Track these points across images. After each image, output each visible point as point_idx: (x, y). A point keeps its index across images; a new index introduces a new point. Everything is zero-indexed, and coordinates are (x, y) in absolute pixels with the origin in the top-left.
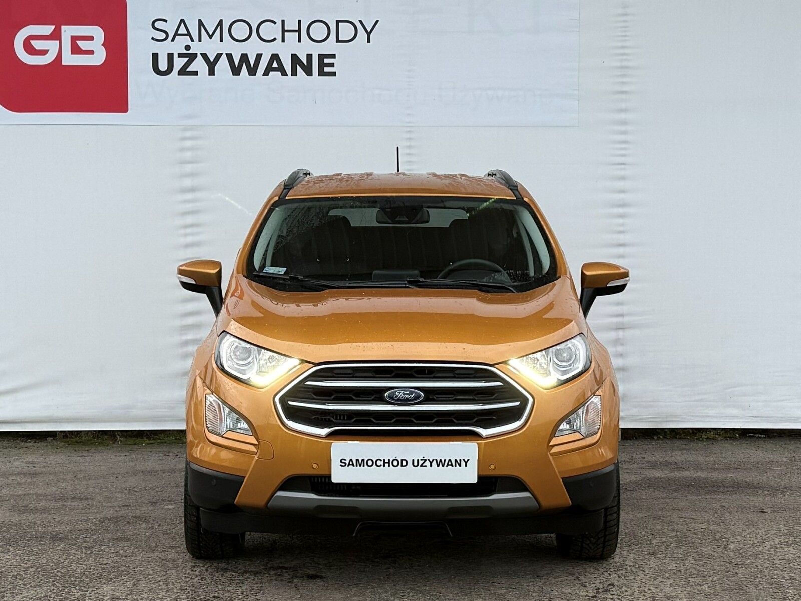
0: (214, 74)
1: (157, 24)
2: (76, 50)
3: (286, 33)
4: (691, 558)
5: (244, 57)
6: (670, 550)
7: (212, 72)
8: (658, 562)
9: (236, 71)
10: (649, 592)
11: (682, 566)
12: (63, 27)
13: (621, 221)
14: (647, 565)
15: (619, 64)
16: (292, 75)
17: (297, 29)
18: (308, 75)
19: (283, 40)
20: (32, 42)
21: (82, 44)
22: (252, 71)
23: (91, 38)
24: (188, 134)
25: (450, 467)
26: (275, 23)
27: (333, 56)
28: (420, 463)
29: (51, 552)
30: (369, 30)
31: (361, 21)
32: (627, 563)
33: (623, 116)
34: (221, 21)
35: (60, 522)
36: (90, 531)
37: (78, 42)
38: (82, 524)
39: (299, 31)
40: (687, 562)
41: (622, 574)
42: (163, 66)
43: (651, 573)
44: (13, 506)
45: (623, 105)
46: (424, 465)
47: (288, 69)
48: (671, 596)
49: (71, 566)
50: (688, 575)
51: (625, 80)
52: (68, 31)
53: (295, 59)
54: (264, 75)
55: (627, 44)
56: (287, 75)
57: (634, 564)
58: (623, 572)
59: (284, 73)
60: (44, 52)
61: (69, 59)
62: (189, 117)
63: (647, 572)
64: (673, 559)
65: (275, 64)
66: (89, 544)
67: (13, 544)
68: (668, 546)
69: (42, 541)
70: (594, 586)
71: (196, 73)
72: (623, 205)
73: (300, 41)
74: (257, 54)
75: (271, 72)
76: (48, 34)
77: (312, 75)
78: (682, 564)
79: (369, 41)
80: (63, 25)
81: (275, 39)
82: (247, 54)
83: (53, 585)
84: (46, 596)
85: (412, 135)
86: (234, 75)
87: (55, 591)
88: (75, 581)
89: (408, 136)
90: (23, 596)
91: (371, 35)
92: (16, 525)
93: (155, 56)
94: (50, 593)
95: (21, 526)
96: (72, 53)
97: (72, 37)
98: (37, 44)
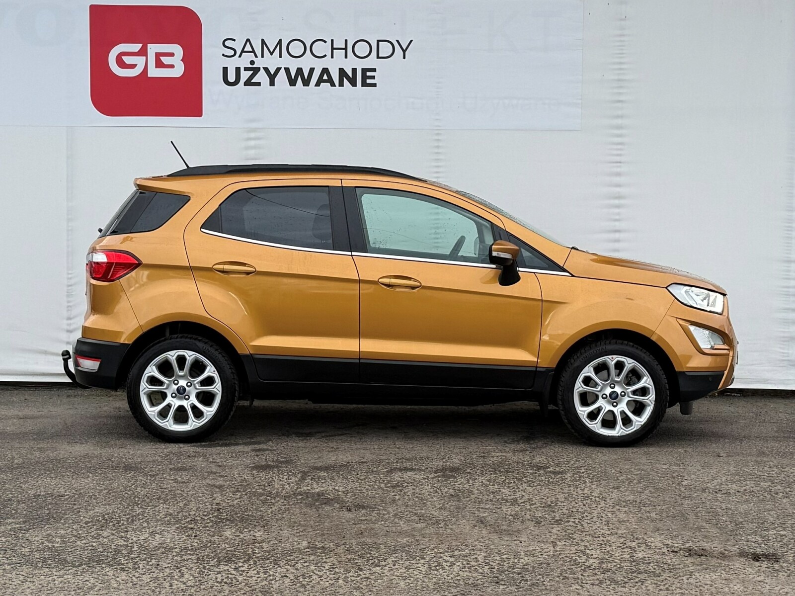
0: (274, 85)
1: (227, 43)
2: (159, 64)
3: (334, 51)
5: (300, 71)
7: (272, 83)
9: (292, 82)
12: (149, 46)
13: (617, 210)
15: (616, 77)
16: (339, 86)
17: (344, 47)
18: (353, 86)
19: (332, 57)
20: (124, 58)
21: (165, 60)
22: (306, 83)
23: (172, 55)
24: (252, 135)
26: (325, 42)
27: (374, 70)
30: (404, 49)
31: (398, 41)
33: (619, 122)
34: (280, 40)
37: (162, 58)
39: (346, 49)
42: (232, 78)
45: (620, 113)
47: (337, 82)
51: (621, 91)
52: (153, 49)
53: (342, 72)
54: (315, 86)
55: (623, 60)
56: (335, 86)
59: (333, 85)
60: (133, 66)
61: (154, 72)
62: (253, 120)
65: (325, 77)
71: (259, 84)
72: (619, 197)
73: (346, 57)
74: (311, 69)
75: (322, 84)
76: (137, 50)
77: (356, 86)
79: (404, 58)
80: (149, 43)
81: (325, 56)
82: (302, 68)
83: (120, 503)
84: (114, 512)
85: (440, 137)
86: (290, 85)
87: (121, 508)
88: (138, 501)
89: (436, 137)
90: (95, 511)
91: (406, 53)
92: (97, 457)
93: (225, 69)
94: (117, 510)
95: (101, 458)
96: (156, 68)
97: (156, 54)
98: (127, 60)
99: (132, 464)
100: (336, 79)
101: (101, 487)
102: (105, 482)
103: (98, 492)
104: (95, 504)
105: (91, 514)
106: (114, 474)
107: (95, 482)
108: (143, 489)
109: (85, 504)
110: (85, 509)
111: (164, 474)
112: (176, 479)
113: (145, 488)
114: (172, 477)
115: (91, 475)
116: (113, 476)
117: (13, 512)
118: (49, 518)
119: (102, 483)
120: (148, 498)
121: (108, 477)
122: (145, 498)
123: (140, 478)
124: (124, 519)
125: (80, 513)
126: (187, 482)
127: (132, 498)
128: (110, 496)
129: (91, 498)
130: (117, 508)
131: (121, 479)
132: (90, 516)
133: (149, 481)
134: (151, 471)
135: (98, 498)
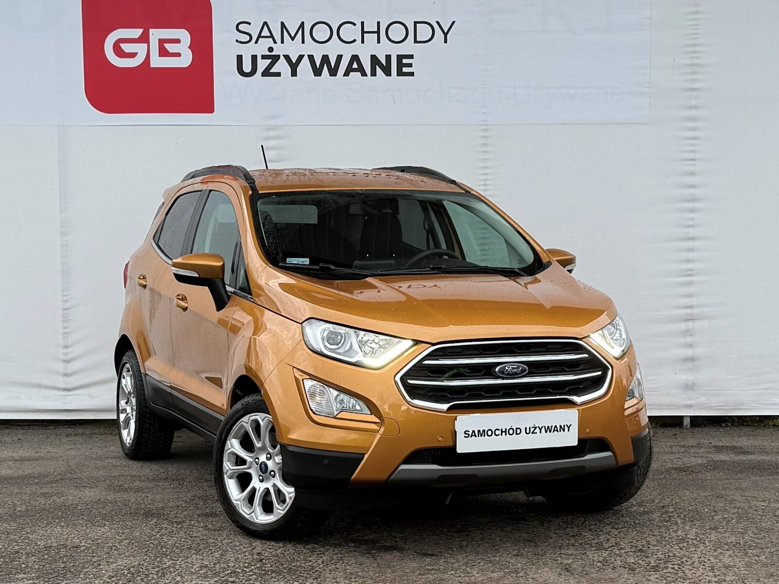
0: (296, 76)
1: (241, 27)
2: (163, 52)
3: (365, 34)
4: (750, 532)
5: (325, 59)
6: (730, 524)
7: (294, 73)
8: (718, 536)
9: (317, 72)
10: (708, 562)
11: (742, 540)
12: (151, 31)
13: (690, 215)
14: (707, 538)
15: (689, 62)
16: (371, 76)
17: (376, 30)
18: (387, 75)
19: (363, 42)
20: (123, 46)
21: (171, 48)
22: (333, 72)
23: (177, 41)
24: (272, 133)
25: (556, 432)
26: (355, 24)
27: (411, 57)
28: (532, 431)
29: (144, 526)
30: (446, 31)
31: (438, 22)
32: (688, 536)
33: (693, 113)
34: (302, 24)
35: (153, 500)
36: (181, 508)
37: (166, 45)
38: (173, 501)
39: (378, 32)
40: (746, 535)
41: (683, 546)
42: (247, 68)
43: (711, 546)
44: (109, 486)
45: (693, 102)
46: (535, 432)
47: (368, 70)
48: (729, 565)
49: (163, 538)
50: (746, 547)
51: (695, 77)
52: (156, 34)
53: (374, 60)
54: (344, 76)
55: (696, 42)
56: (366, 76)
57: (695, 537)
58: (685, 545)
59: (364, 74)
60: (133, 55)
61: (157, 62)
62: (273, 117)
63: (708, 545)
64: (733, 533)
65: (355, 65)
66: (180, 519)
67: (110, 519)
68: (729, 521)
69: (136, 517)
70: (656, 556)
71: (278, 74)
72: (693, 200)
73: (379, 42)
74: (338, 55)
75: (351, 73)
76: (137, 37)
77: (390, 75)
78: (741, 538)
79: (446, 42)
80: (152, 28)
81: (355, 41)
82: (327, 56)
83: (145, 555)
84: (140, 565)
85: (488, 134)
86: (315, 76)
87: (147, 560)
88: (167, 551)
89: (483, 134)
90: (118, 564)
91: (448, 36)
92: (111, 502)
93: (240, 58)
94: (143, 562)
95: (116, 503)
96: (159, 56)
97: (160, 40)
98: (127, 48)
99: (153, 510)
100: (368, 68)
101: (121, 536)
102: (125, 531)
103: (119, 543)
104: (117, 556)
105: (114, 567)
106: (133, 522)
107: (113, 531)
108: (170, 538)
109: (105, 556)
110: (107, 562)
111: (192, 520)
112: (206, 526)
113: (173, 537)
114: (202, 524)
115: (107, 523)
116: (133, 524)
117: (23, 566)
118: (66, 572)
119: (121, 532)
120: (177, 548)
121: (127, 525)
122: (174, 549)
123: (165, 526)
124: (153, 572)
125: (101, 567)
126: (220, 530)
127: (159, 548)
128: (134, 546)
129: (112, 549)
130: (144, 560)
131: (143, 527)
132: (113, 569)
133: (175, 529)
134: (176, 517)
135: (119, 549)
